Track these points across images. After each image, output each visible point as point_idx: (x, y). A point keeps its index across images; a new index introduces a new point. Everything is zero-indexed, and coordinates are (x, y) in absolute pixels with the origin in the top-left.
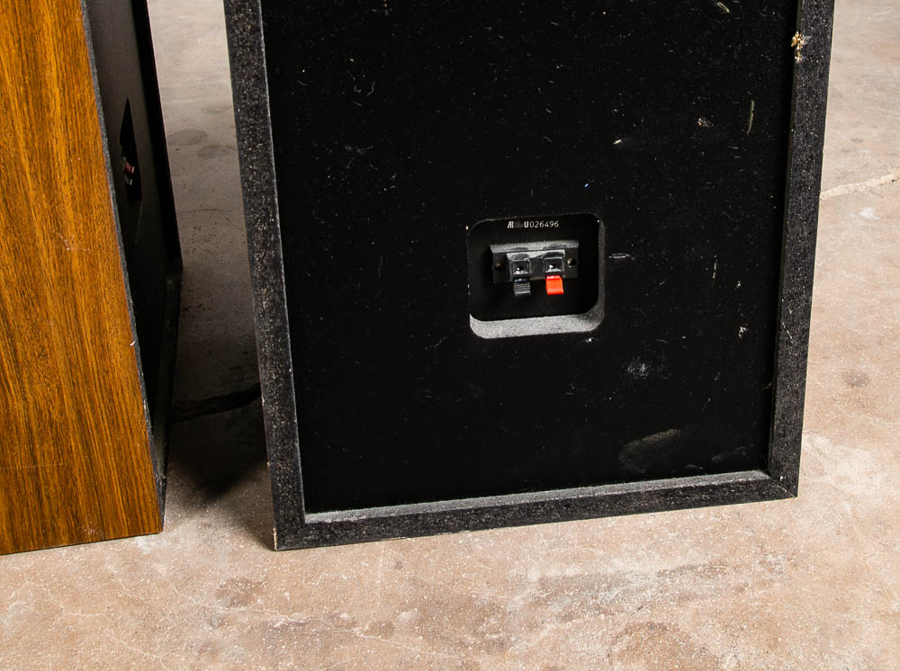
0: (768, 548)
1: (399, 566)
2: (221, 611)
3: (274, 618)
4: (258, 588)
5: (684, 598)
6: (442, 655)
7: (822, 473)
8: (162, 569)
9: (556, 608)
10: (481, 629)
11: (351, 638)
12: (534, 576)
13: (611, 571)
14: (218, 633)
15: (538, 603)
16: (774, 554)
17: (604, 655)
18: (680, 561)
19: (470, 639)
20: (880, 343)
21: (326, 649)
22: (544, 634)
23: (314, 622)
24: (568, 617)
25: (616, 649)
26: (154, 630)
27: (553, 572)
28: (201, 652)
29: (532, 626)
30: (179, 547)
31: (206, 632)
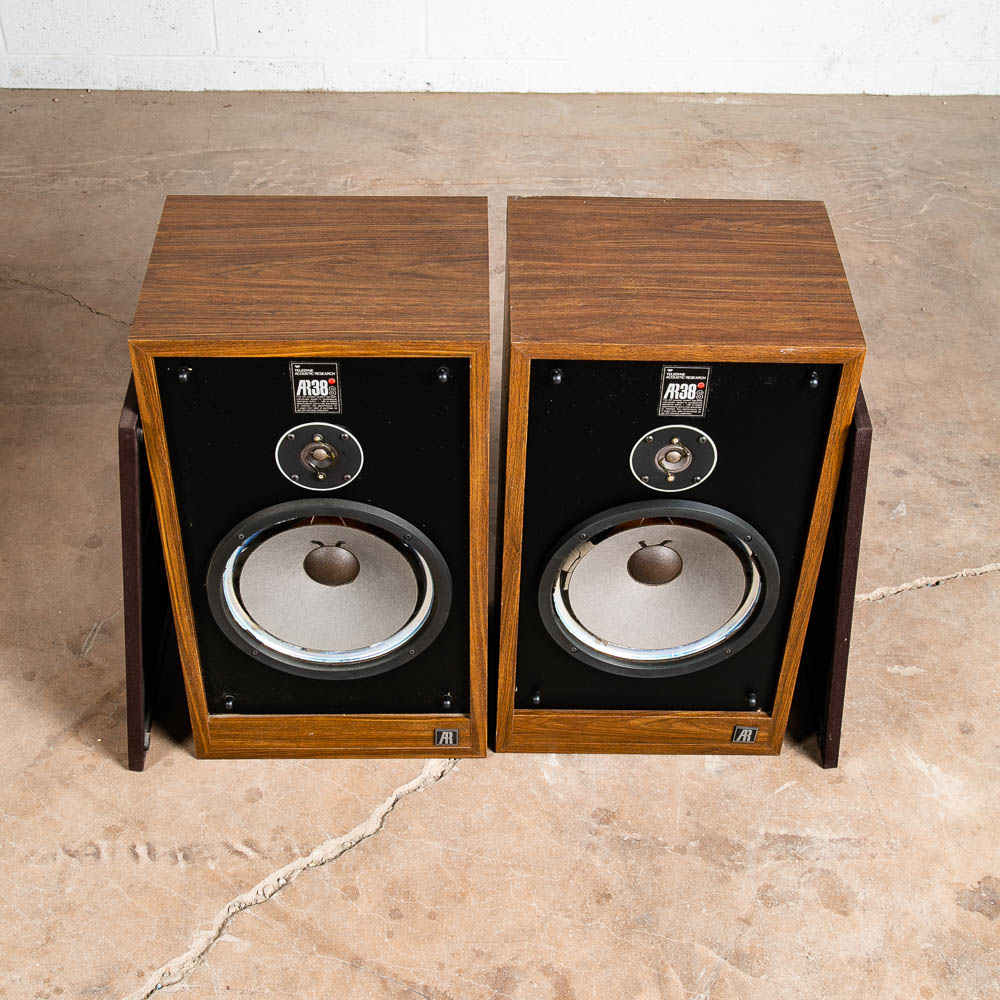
0: (892, 834)
1: (689, 814)
2: (595, 826)
3: (623, 834)
4: (613, 815)
5: (842, 857)
6: (712, 869)
7: (932, 791)
8: (561, 796)
9: (773, 853)
10: (732, 858)
11: (664, 853)
12: (762, 831)
13: (804, 835)
14: (595, 838)
15: (764, 848)
16: (895, 838)
17: (796, 882)
18: (842, 835)
19: (727, 863)
20: (987, 704)
21: (651, 857)
22: (766, 866)
23: (645, 841)
24: (778, 858)
25: (803, 880)
26: (561, 831)
27: (772, 831)
28: (587, 848)
29: (759, 861)
30: (568, 784)
31: (588, 837)
